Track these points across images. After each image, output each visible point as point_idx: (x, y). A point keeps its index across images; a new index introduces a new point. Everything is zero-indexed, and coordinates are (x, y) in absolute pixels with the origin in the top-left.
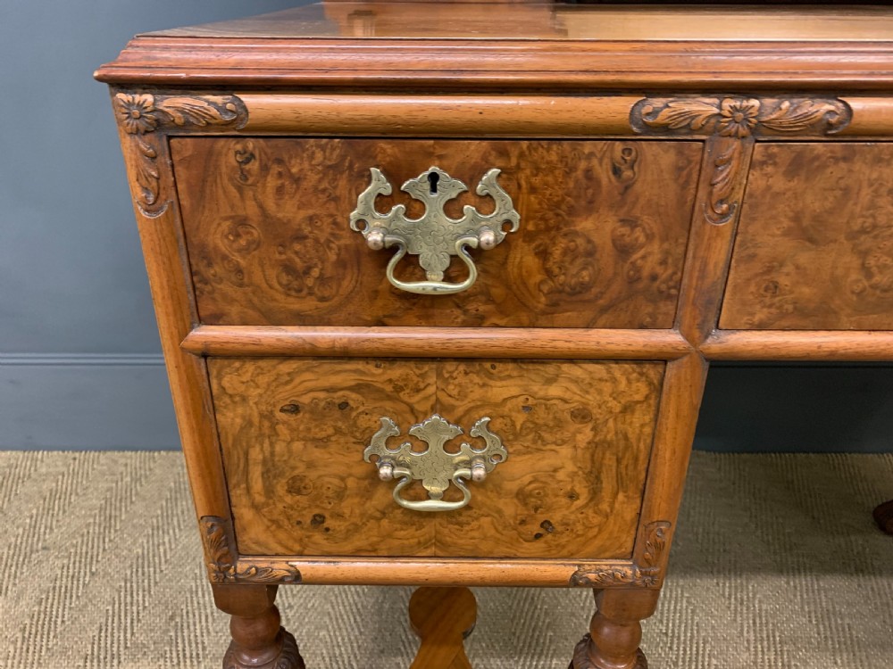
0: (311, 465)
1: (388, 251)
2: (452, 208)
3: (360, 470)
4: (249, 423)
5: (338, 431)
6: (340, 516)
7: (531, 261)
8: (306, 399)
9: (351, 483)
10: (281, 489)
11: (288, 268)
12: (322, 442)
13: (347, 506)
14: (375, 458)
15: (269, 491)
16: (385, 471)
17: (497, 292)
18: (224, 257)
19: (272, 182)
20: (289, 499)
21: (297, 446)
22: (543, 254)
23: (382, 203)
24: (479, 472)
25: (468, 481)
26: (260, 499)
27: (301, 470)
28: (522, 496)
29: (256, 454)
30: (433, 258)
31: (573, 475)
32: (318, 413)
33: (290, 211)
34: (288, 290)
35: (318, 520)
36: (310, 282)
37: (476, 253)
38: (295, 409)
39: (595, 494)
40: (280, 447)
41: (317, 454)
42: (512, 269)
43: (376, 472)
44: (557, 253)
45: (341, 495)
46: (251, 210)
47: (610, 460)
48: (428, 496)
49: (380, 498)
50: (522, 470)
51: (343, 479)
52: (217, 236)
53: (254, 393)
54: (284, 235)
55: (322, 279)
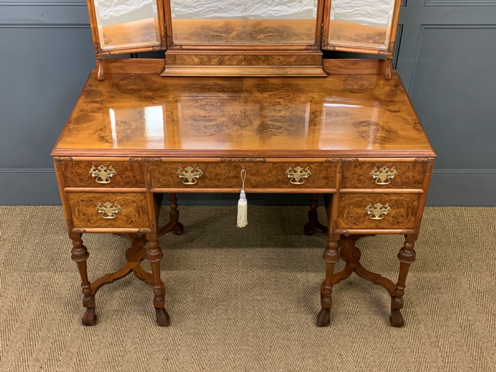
0: (86, 210)
1: (96, 177)
2: (105, 171)
3: (95, 211)
4: (75, 203)
5: (91, 204)
6: (92, 220)
7: (120, 178)
8: (84, 199)
9: (94, 214)
10: (81, 215)
11: (80, 179)
12: (88, 206)
13: (94, 218)
14: (98, 209)
15: (79, 215)
16: (99, 212)
17: (115, 182)
18: (70, 178)
19: (77, 167)
20: (83, 217)
21: (84, 207)
22: (121, 177)
23: (94, 170)
24: (116, 212)
25: (115, 213)
26: (77, 216)
27: (85, 211)
28: (126, 216)
29: (76, 209)
30: (104, 178)
31: (134, 212)
32: (87, 202)
33: (80, 171)
34: (80, 182)
35: (88, 220)
36: (84, 181)
37: (110, 177)
38: (83, 201)
39: (139, 215)
40: (80, 207)
41: (88, 209)
42: (117, 179)
43: (98, 212)
44: (124, 177)
45: (92, 216)
46: (74, 171)
47: (140, 209)
48: (108, 216)
49: (99, 217)
50: (125, 211)
51: (92, 213)
52: (69, 175)
53: (75, 198)
54: (78, 174)
55: (86, 181)
